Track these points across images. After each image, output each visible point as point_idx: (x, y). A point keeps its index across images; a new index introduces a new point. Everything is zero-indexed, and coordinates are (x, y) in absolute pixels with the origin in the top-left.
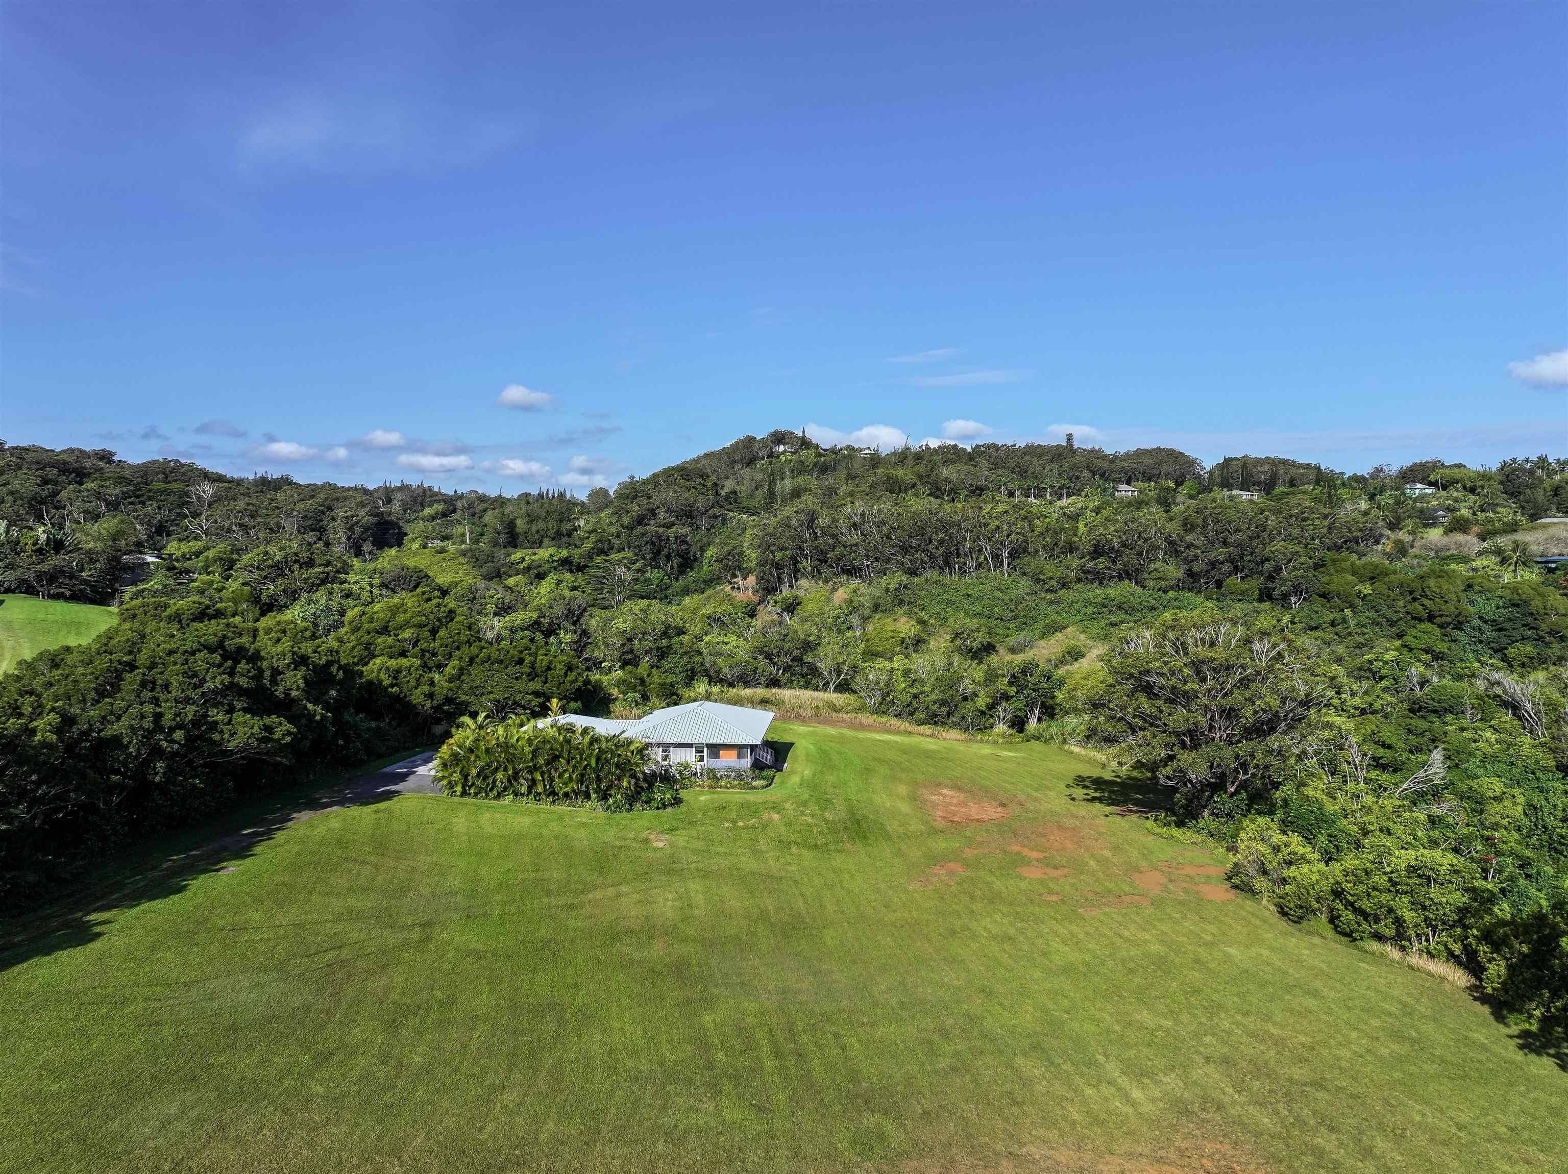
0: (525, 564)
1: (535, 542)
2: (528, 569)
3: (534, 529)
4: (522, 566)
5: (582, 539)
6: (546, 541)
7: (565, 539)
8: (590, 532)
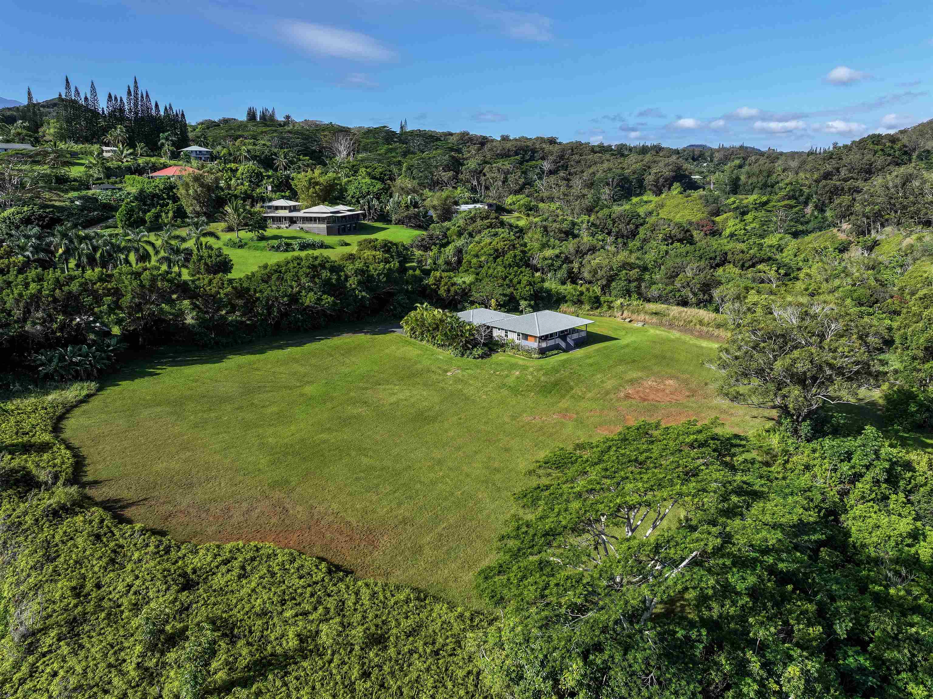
0: (735, 205)
1: (749, 191)
2: (737, 208)
3: (750, 182)
4: (733, 207)
5: (781, 189)
6: (756, 190)
7: (769, 189)
8: (787, 184)
